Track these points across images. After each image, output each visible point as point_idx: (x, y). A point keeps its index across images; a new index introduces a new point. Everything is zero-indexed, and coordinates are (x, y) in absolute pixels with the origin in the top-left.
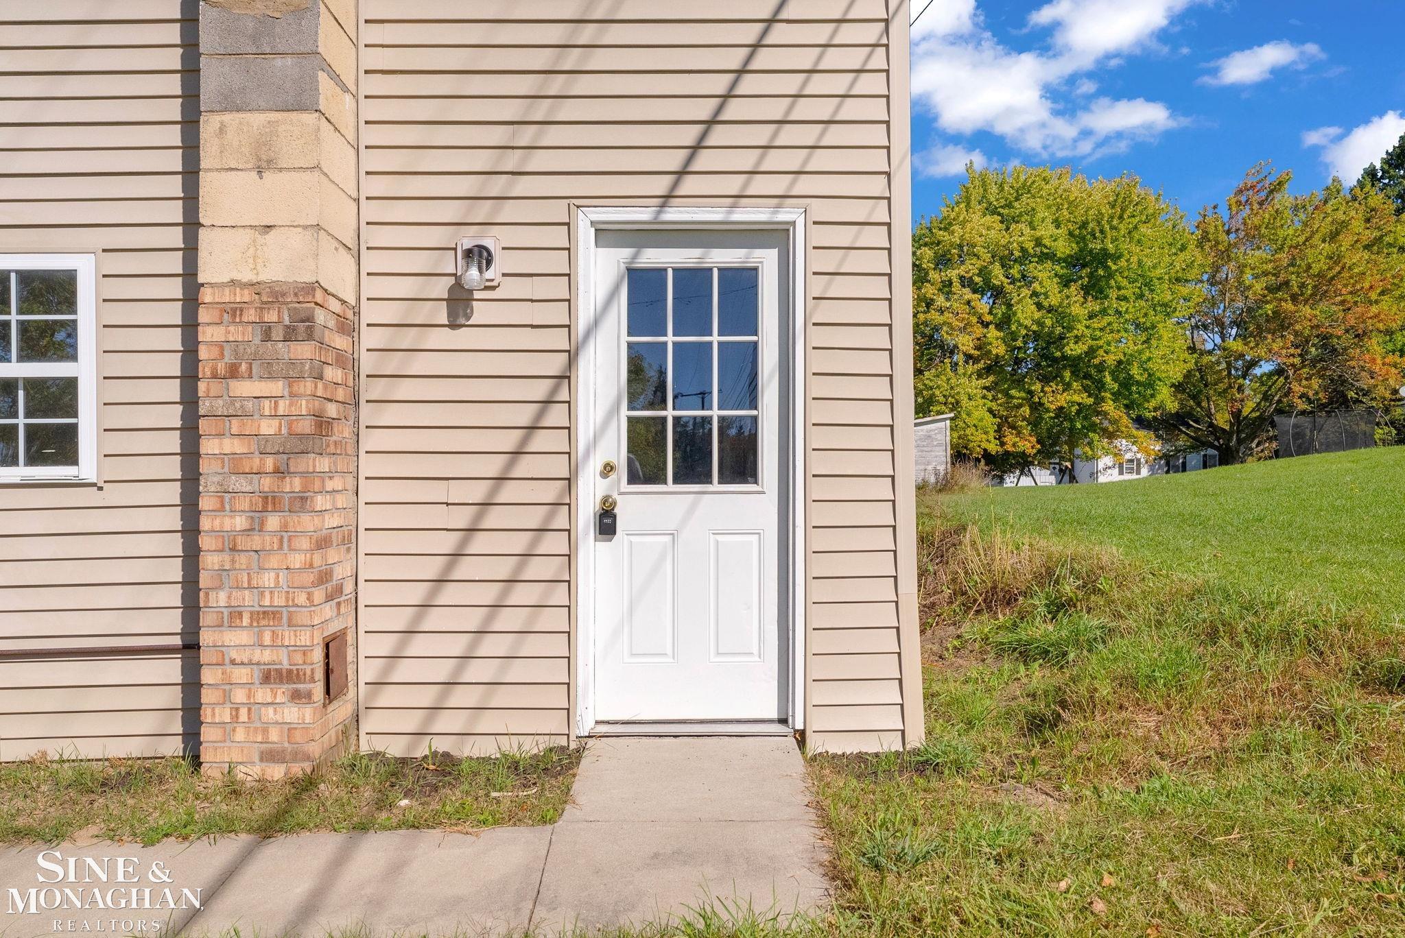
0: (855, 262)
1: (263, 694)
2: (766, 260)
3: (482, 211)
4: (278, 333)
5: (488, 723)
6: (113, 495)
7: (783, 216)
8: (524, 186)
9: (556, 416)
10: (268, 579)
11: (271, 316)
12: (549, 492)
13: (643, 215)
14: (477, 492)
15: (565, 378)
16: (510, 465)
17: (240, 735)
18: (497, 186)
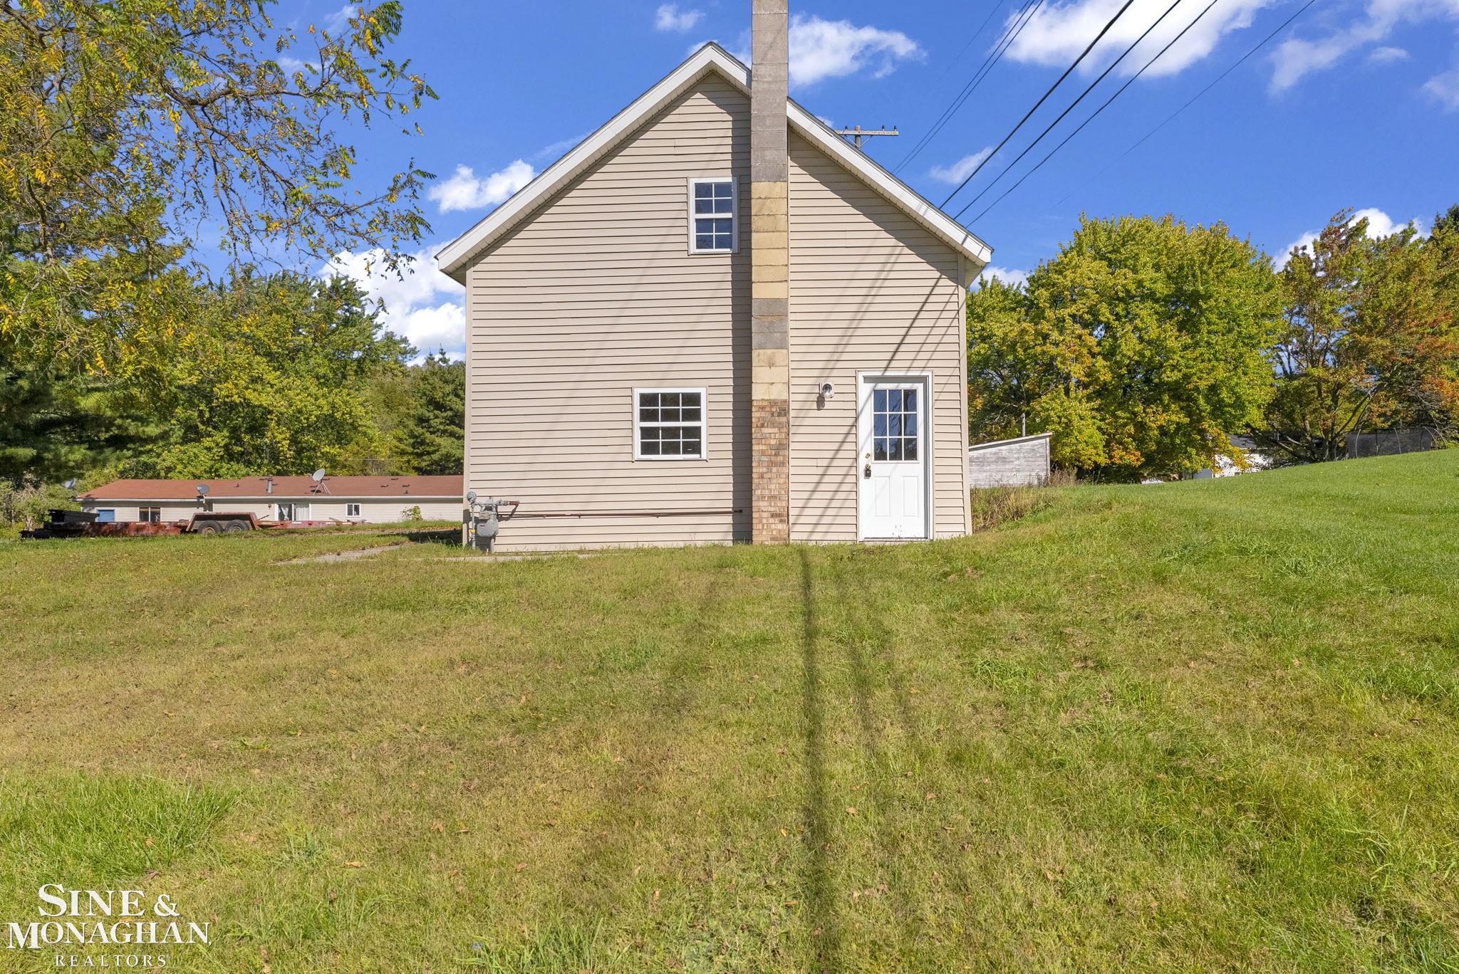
0: (948, 388)
1: (771, 520)
2: (919, 387)
3: (826, 373)
4: (776, 414)
5: (830, 537)
6: (711, 464)
7: (924, 374)
8: (840, 365)
9: (851, 438)
10: (773, 487)
11: (774, 409)
12: (848, 463)
13: (879, 374)
14: (825, 463)
15: (854, 425)
16: (836, 454)
17: (764, 533)
18: (831, 365)
